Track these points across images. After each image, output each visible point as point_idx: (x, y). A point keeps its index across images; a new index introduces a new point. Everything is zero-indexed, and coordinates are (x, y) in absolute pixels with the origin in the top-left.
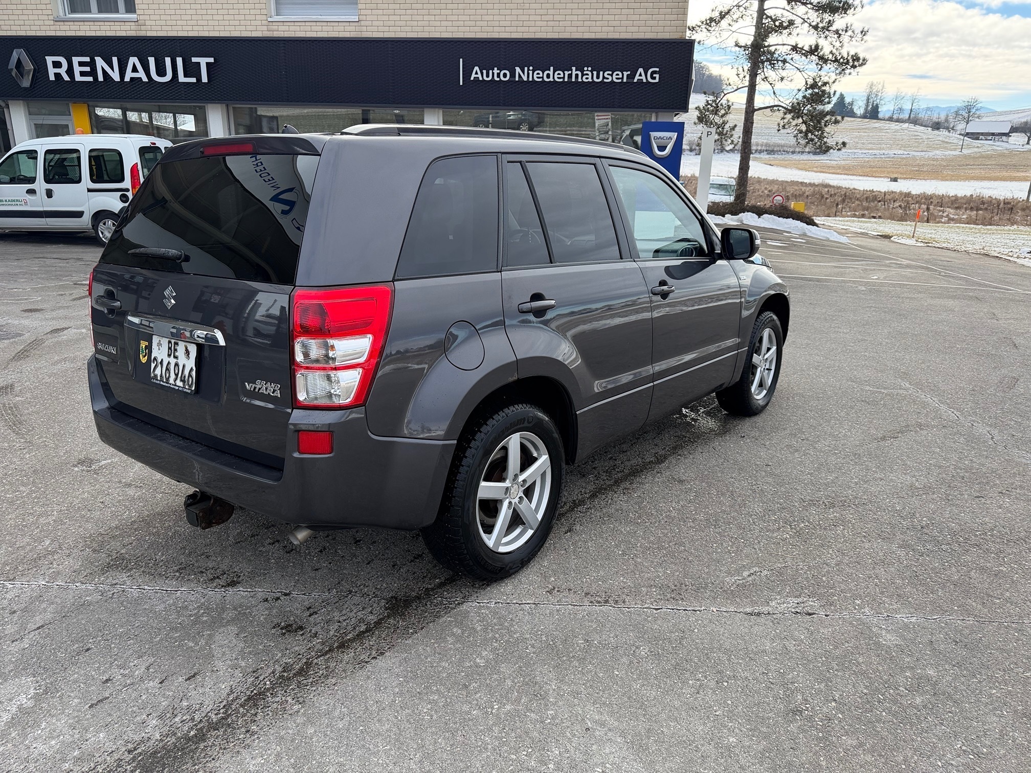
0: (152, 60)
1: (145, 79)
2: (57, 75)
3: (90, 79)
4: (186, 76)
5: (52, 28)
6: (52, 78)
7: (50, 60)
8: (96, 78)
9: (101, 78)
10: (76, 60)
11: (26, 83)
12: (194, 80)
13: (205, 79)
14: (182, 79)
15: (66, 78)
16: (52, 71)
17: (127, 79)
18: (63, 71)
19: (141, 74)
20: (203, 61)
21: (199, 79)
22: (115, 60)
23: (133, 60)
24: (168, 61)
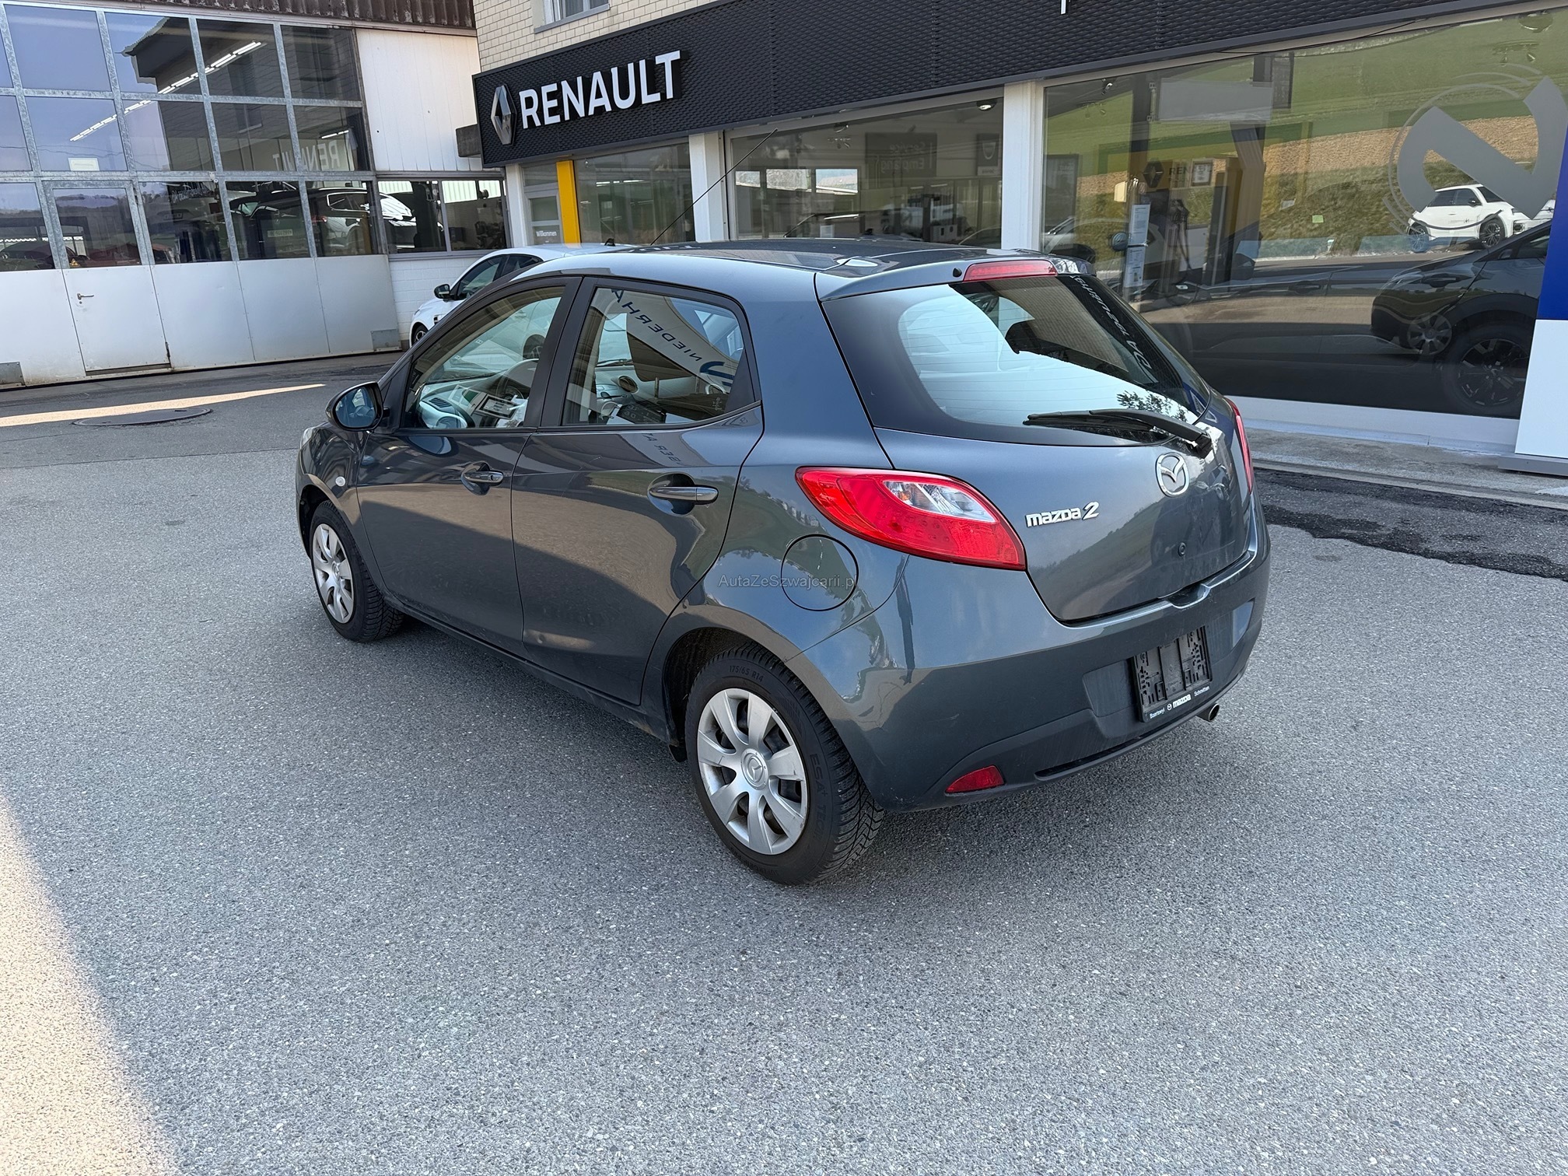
0: (614, 71)
1: (608, 108)
2: (530, 118)
3: (556, 119)
4: (649, 93)
5: (534, 45)
6: (526, 126)
7: (523, 95)
8: (562, 117)
9: (567, 117)
10: (545, 90)
11: (506, 140)
12: (656, 97)
13: (670, 95)
14: (647, 99)
15: (538, 123)
16: (525, 113)
17: (591, 112)
18: (533, 111)
19: (605, 101)
20: (667, 59)
21: (663, 95)
22: (579, 80)
23: (597, 77)
24: (631, 67)
